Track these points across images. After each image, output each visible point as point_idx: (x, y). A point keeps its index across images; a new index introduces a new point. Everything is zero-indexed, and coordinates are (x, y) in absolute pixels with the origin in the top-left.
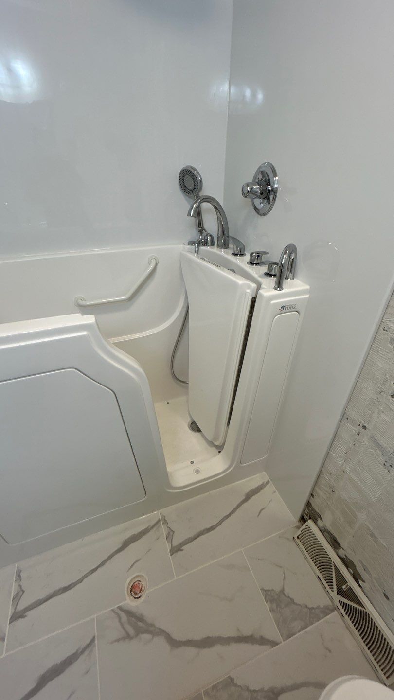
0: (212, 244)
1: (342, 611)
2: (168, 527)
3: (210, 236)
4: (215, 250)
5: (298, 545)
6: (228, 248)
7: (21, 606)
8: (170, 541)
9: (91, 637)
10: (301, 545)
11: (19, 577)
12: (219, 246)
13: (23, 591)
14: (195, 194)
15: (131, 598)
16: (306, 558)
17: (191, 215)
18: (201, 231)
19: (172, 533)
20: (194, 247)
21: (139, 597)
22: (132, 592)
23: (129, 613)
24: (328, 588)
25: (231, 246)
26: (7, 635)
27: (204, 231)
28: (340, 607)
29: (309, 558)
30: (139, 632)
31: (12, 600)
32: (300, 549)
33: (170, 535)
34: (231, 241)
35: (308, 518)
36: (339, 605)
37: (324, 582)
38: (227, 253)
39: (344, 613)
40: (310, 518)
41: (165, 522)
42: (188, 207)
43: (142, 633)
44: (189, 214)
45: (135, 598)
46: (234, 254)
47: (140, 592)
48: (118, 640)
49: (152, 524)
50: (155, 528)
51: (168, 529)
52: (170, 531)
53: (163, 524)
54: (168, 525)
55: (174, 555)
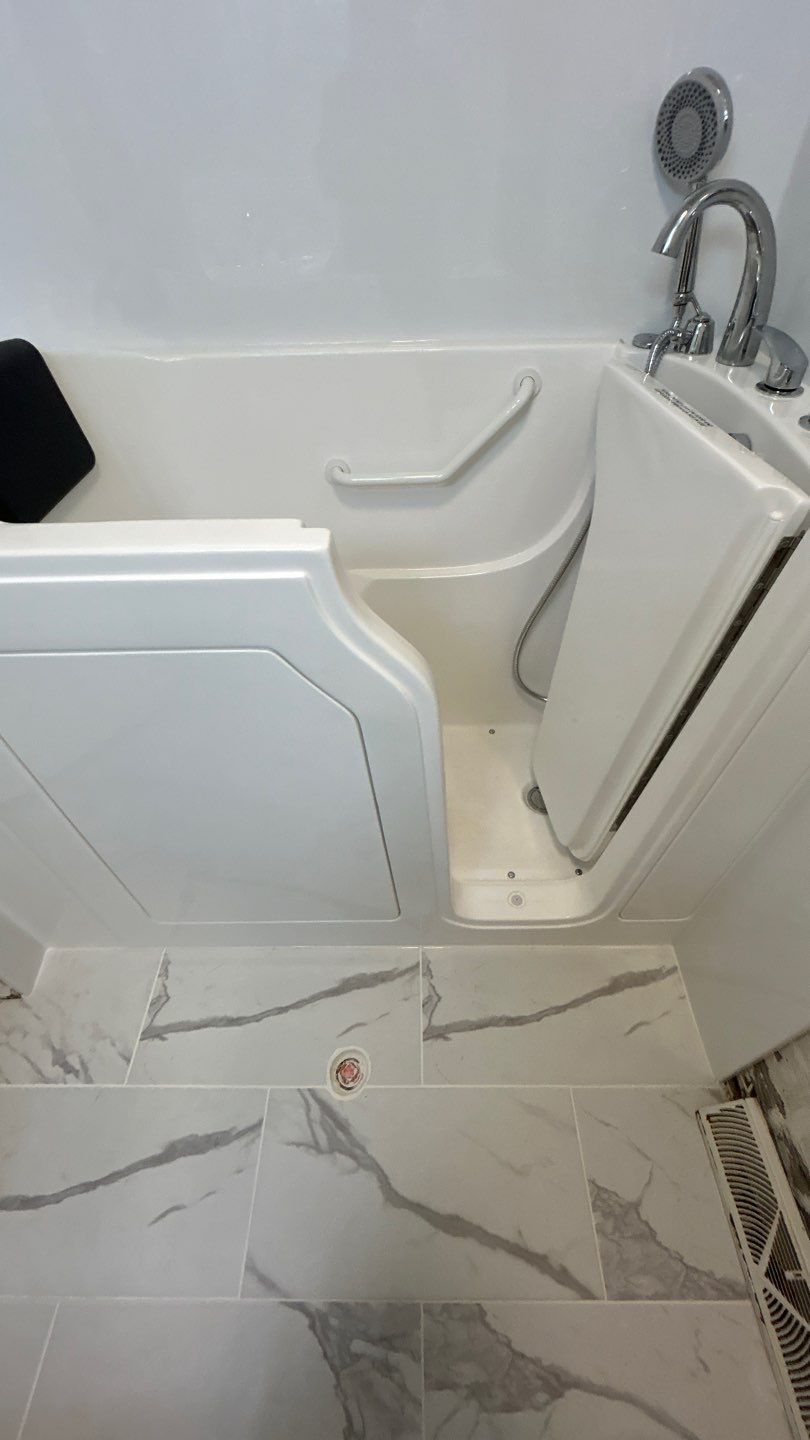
0: (705, 348)
1: (766, 1312)
2: (431, 985)
3: (706, 321)
4: (708, 368)
5: (703, 1132)
6: (749, 365)
7: (161, 1020)
8: (429, 1014)
9: (255, 1121)
10: (710, 1137)
11: (165, 973)
12: (725, 357)
13: (168, 998)
14: (696, 177)
15: (336, 1084)
16: (713, 1166)
17: (664, 251)
18: (681, 305)
19: (435, 999)
20: (648, 352)
21: (349, 1089)
22: (340, 1076)
23: (326, 1108)
24: (747, 1251)
25: (762, 358)
26: (133, 1056)
27: (690, 304)
28: (764, 1304)
29: (722, 1172)
30: (335, 1147)
31: (149, 1003)
32: (706, 1143)
33: (431, 1002)
34: (767, 342)
35: (749, 1090)
36: (761, 1297)
37: (743, 1237)
38: (742, 383)
39: (768, 1319)
40: (753, 1094)
41: (428, 973)
42: (663, 220)
43: (341, 1152)
44: (658, 247)
45: (342, 1086)
46: (766, 387)
47: (353, 1080)
48: (299, 1145)
49: (403, 967)
50: (407, 977)
51: (431, 988)
52: (433, 994)
53: (424, 975)
54: (432, 981)
55: (429, 1042)
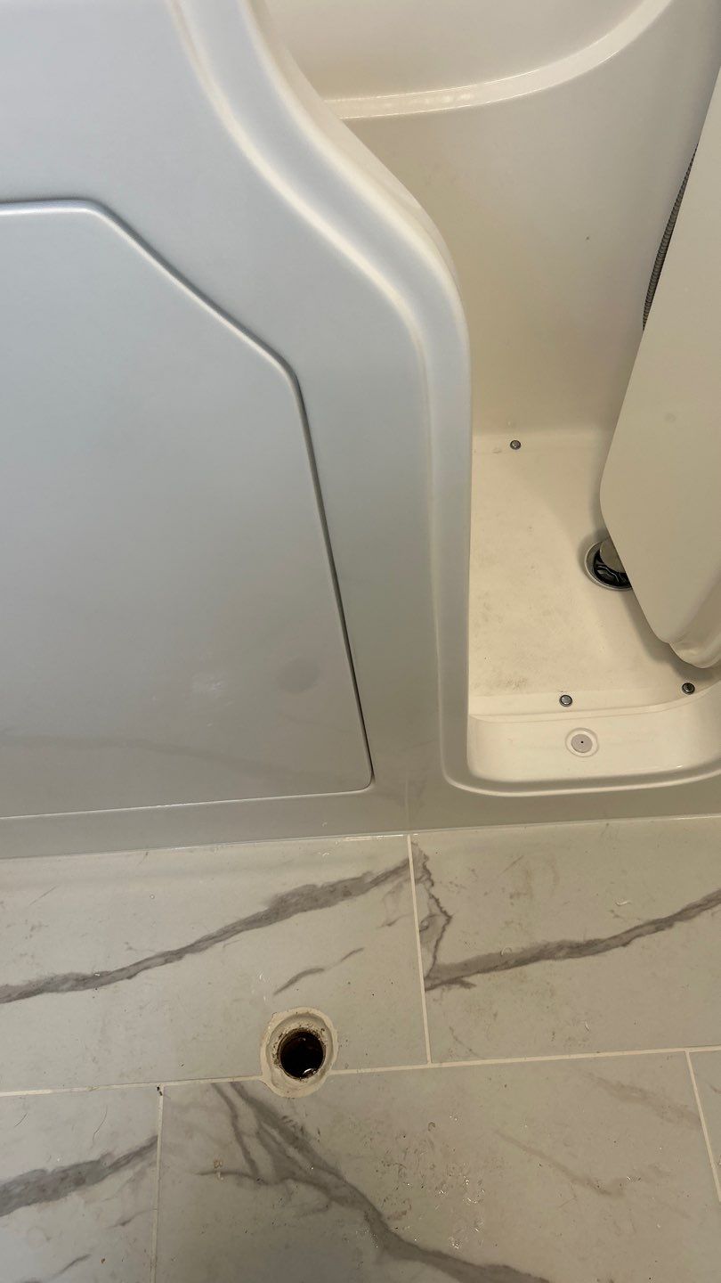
2: (432, 897)
8: (432, 946)
9: (141, 1140)
19: (441, 920)
22: (286, 1057)
23: (264, 1111)
30: (286, 1174)
33: (435, 924)
41: (426, 876)
43: (297, 1180)
48: (223, 1174)
49: (380, 868)
50: (388, 887)
51: (433, 901)
52: (436, 910)
53: (417, 881)
54: (433, 891)
55: (436, 993)
